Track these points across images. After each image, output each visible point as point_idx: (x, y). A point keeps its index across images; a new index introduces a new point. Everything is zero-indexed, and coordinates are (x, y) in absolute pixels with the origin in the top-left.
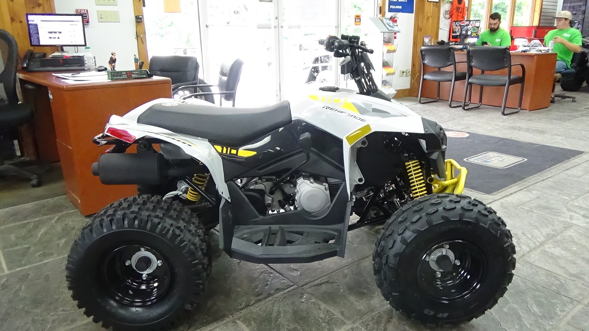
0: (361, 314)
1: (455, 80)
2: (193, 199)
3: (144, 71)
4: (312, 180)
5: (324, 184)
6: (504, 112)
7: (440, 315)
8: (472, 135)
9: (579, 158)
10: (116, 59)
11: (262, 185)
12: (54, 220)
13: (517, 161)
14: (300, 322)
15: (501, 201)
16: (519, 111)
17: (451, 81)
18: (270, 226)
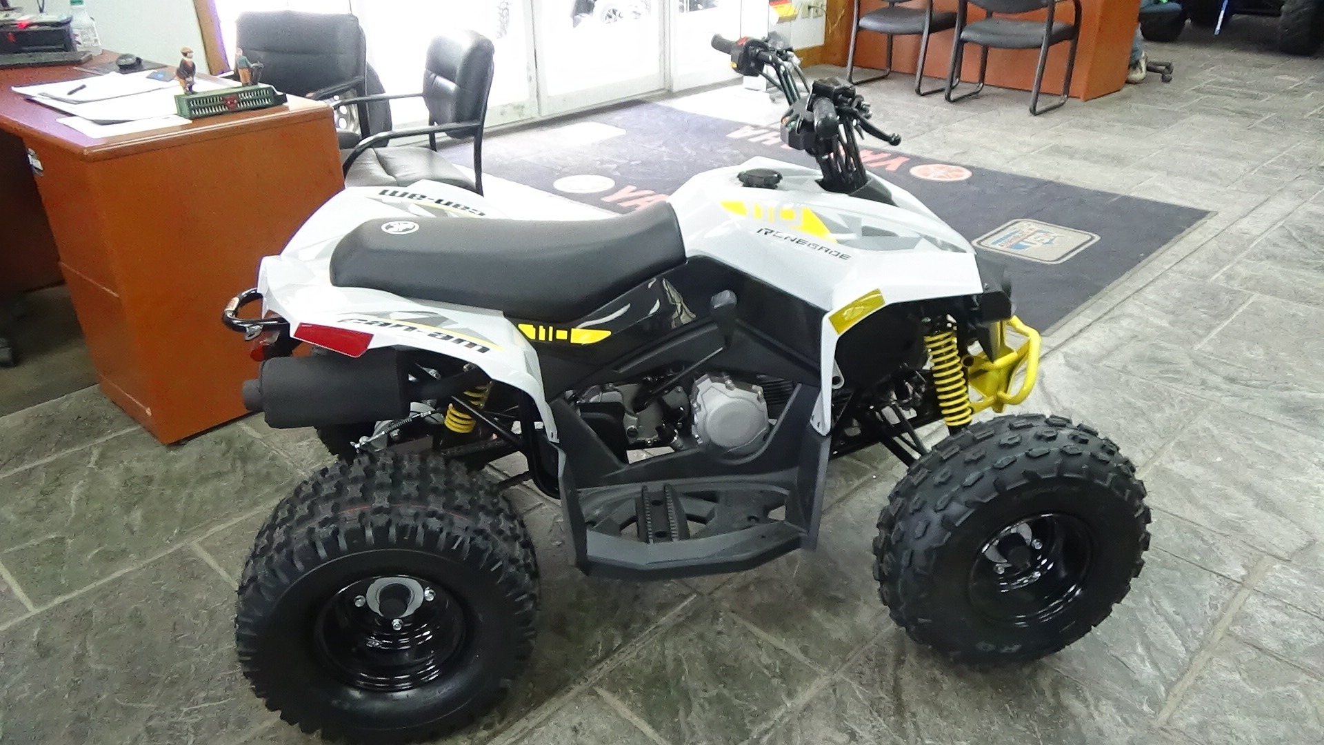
0: (843, 649)
1: (930, 32)
2: (459, 428)
3: (265, 91)
4: (729, 382)
5: (754, 387)
6: (1035, 108)
7: (1005, 650)
8: (979, 174)
9: (1199, 229)
10: (194, 66)
11: (616, 393)
12: (93, 459)
13: (1079, 244)
14: (724, 679)
15: (1064, 349)
16: (1063, 104)
17: (921, 33)
18: (644, 484)
